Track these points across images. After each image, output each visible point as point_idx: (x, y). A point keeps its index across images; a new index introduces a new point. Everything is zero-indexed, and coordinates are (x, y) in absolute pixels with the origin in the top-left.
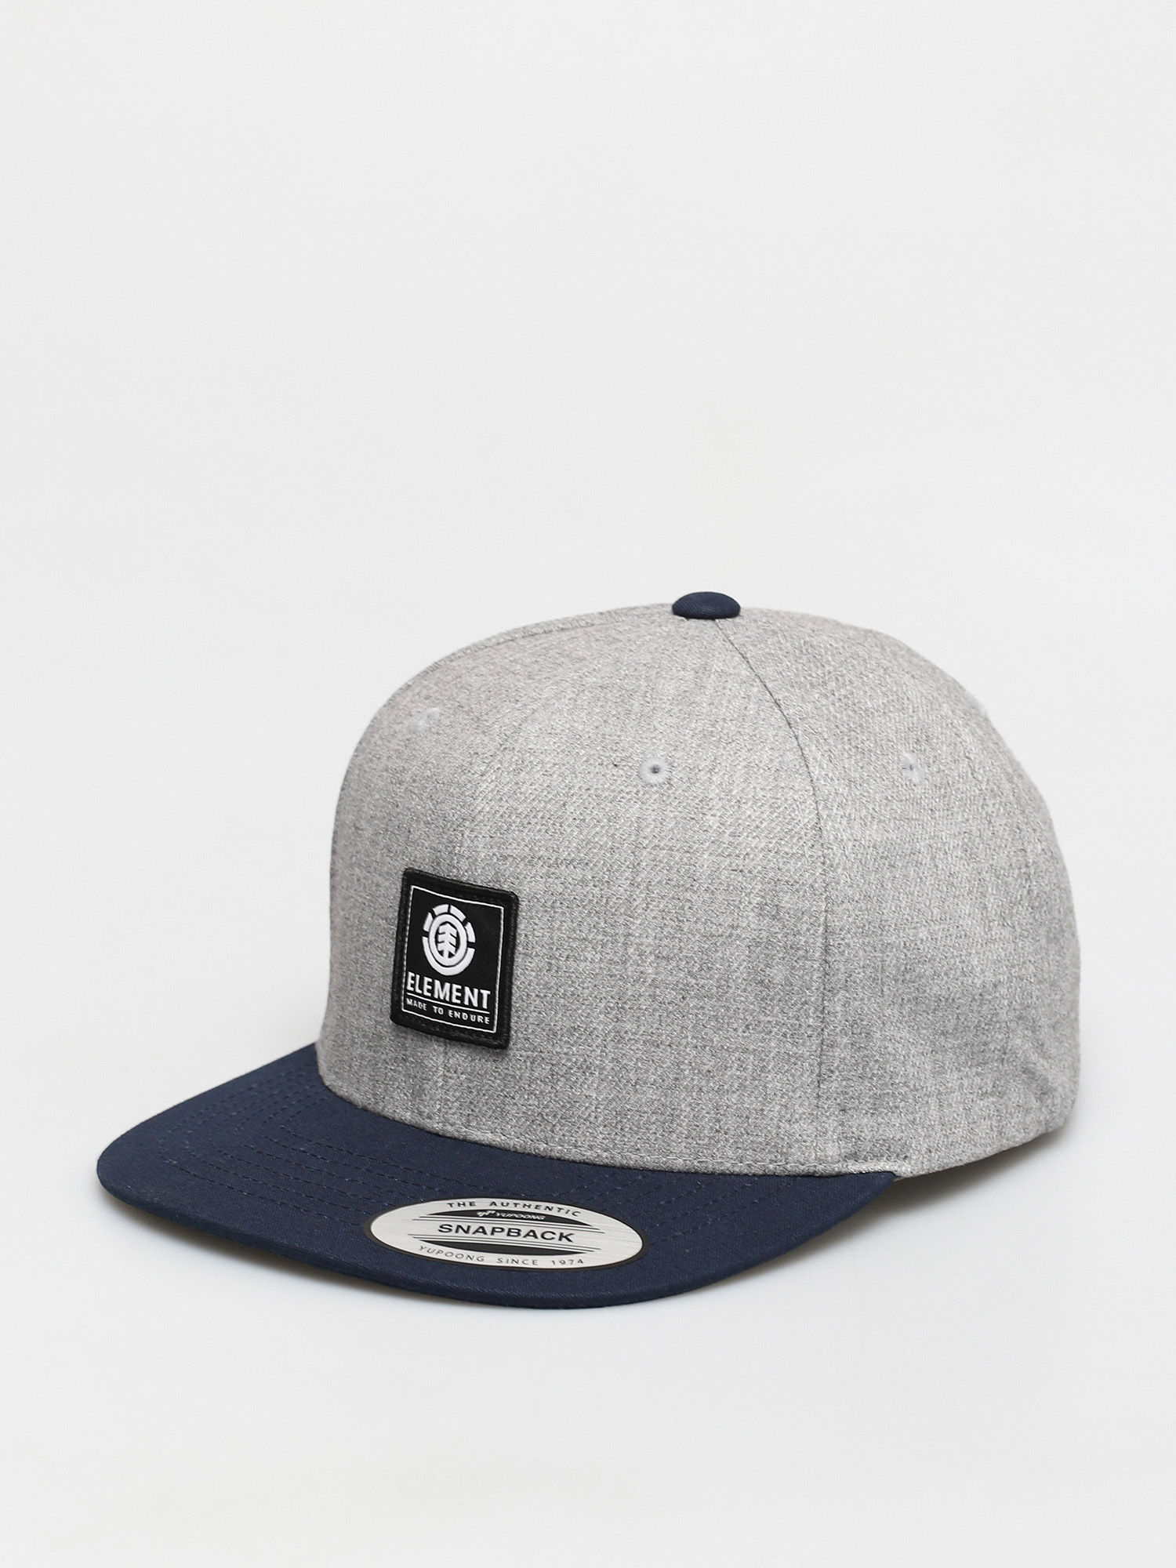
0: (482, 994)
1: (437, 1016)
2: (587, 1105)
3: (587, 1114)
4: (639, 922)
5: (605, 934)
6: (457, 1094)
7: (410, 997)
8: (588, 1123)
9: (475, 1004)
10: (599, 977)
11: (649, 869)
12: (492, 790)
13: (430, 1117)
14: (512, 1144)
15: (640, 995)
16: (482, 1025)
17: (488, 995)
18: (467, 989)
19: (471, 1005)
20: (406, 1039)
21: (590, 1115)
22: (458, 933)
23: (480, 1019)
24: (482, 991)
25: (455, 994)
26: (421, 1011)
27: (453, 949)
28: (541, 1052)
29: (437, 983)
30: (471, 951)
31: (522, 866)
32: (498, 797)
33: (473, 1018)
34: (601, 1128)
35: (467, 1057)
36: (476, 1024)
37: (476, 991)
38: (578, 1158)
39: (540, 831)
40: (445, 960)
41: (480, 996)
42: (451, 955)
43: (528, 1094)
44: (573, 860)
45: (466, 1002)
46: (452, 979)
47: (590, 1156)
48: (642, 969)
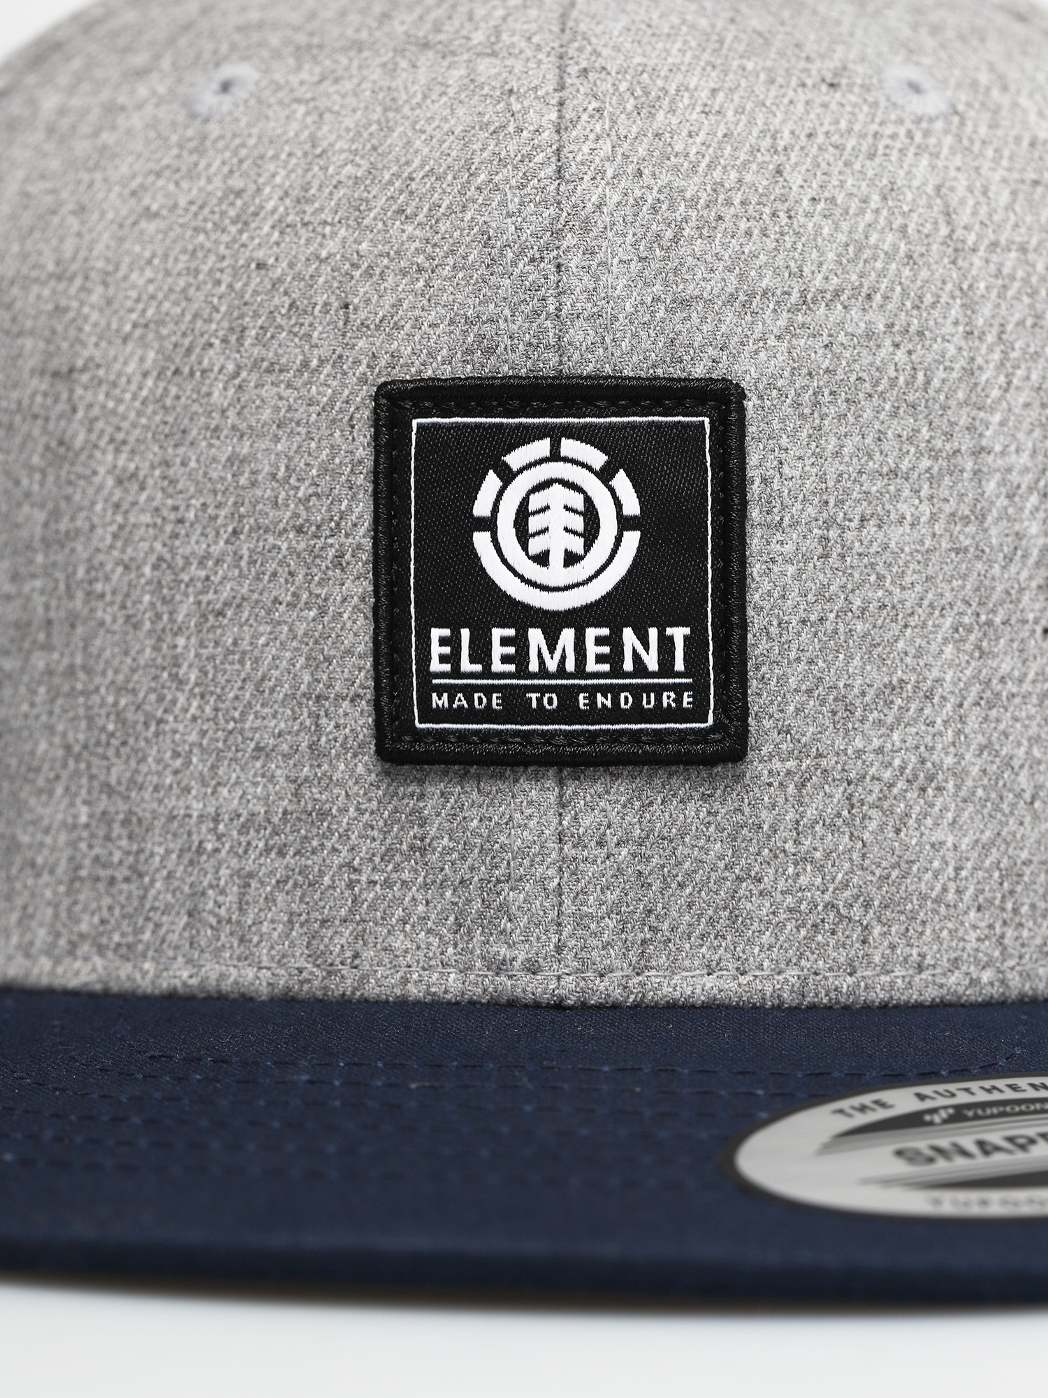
0: (671, 638)
1: (542, 715)
2: (936, 864)
3: (938, 888)
4: (997, 418)
5: (935, 455)
6: (611, 897)
7: (440, 690)
8: (943, 910)
9: (652, 662)
10: (935, 557)
11: (994, 294)
12: (611, 159)
13: (532, 968)
14: (769, 990)
15: (1021, 590)
16: (677, 714)
17: (686, 638)
18: (628, 635)
19: (640, 668)
20: (422, 796)
21: (945, 890)
22: (588, 501)
23: (668, 699)
24: (669, 631)
25: (592, 650)
26: (488, 715)
27: (577, 545)
28: (820, 755)
29: (536, 637)
30: (632, 539)
31: (729, 317)
32: (631, 169)
33: (648, 703)
34: (972, 914)
35: (630, 801)
36: (660, 714)
37: (653, 633)
38: (931, 994)
39: (749, 233)
40: (556, 573)
41: (666, 645)
42: (571, 559)
43: (796, 864)
44: (837, 294)
45: (628, 666)
46: (579, 618)
47: (955, 984)
48: (1017, 527)
